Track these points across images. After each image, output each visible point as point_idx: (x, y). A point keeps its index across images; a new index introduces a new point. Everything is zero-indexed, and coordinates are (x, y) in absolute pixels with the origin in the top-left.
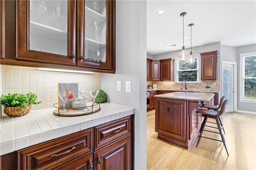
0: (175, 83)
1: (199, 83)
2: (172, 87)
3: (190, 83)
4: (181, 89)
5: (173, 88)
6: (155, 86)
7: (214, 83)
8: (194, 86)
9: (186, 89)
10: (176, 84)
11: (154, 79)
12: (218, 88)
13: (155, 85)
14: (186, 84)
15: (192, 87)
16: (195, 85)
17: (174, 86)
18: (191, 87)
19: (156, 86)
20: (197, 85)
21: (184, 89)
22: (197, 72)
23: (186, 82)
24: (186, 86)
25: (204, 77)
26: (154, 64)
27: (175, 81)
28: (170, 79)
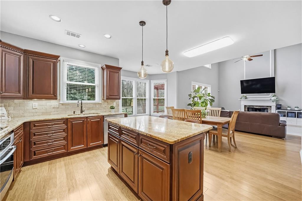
0: (61, 102)
2: (53, 110)
3: (87, 104)
4: (73, 114)
5: (57, 113)
7: (114, 103)
9: (82, 112)
10: (62, 104)
12: (117, 108)
14: (82, 105)
15: (90, 108)
16: (94, 106)
18: (89, 109)
19: (6, 113)
21: (78, 112)
22: (96, 88)
23: (82, 102)
24: (82, 107)
25: (110, 95)
26: (6, 54)
27: (60, 100)
28: (55, 95)
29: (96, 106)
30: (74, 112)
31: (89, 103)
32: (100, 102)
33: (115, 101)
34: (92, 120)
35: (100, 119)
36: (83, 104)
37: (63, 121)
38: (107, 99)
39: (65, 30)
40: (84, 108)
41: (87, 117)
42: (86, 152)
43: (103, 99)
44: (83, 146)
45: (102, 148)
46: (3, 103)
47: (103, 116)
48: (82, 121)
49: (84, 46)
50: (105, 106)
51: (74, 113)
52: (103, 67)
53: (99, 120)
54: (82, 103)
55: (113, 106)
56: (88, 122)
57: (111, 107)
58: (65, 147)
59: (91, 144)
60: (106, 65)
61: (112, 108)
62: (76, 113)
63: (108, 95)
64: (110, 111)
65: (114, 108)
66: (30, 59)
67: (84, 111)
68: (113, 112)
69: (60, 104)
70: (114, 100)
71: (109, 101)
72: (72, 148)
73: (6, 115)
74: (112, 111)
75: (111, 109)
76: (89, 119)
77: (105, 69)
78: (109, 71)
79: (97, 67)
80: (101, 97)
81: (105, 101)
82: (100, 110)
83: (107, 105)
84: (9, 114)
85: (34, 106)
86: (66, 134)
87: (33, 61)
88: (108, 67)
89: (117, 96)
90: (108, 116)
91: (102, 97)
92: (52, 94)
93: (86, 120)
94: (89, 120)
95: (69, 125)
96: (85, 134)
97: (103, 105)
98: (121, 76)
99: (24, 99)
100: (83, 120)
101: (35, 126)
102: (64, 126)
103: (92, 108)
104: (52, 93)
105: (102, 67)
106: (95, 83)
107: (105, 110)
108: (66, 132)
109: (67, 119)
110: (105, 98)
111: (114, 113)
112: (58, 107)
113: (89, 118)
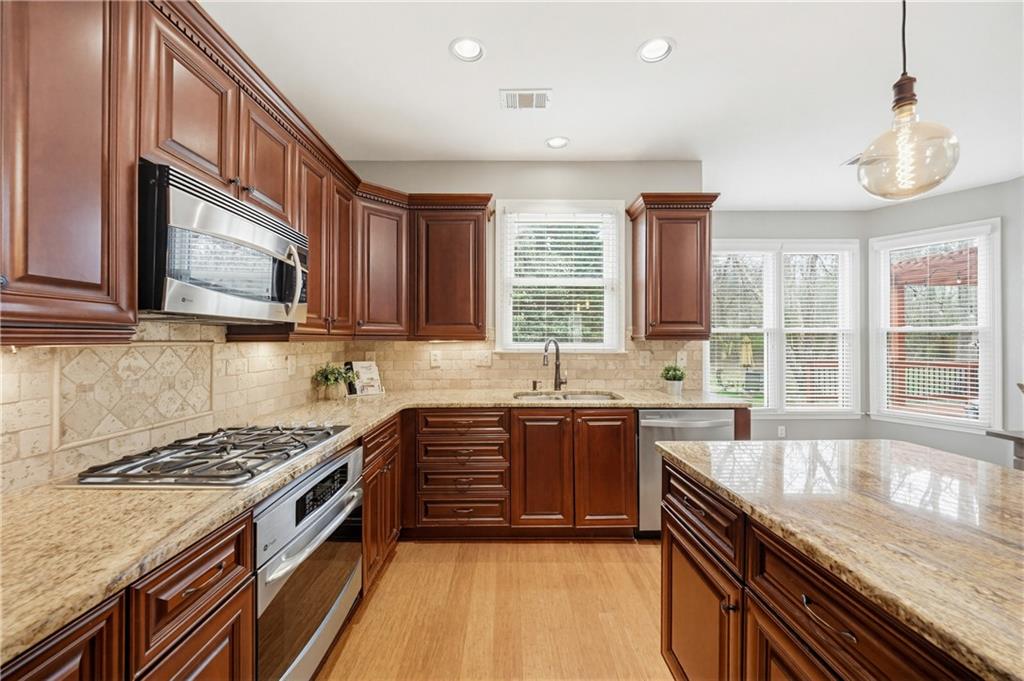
0: (498, 349)
1: (617, 354)
2: (477, 375)
3: (577, 354)
4: (530, 390)
5: (487, 383)
6: (366, 372)
7: (679, 353)
8: (594, 369)
9: (558, 384)
10: (502, 356)
11: (370, 322)
12: (695, 377)
13: (369, 368)
14: (557, 358)
15: (585, 371)
16: (601, 366)
17: (490, 367)
18: (582, 374)
19: (376, 376)
20: (611, 363)
21: (547, 385)
22: (606, 296)
23: (557, 350)
24: (558, 367)
25: (661, 322)
26: (371, 217)
27: (494, 341)
28: (478, 327)
29: (607, 365)
30: (535, 383)
31: (582, 355)
32: (623, 351)
33: (683, 346)
34: (591, 424)
35: (623, 420)
36: (561, 357)
37: (497, 416)
38: (650, 337)
39: (501, 90)
40: (566, 373)
41: (574, 410)
42: (571, 544)
43: (633, 339)
44: (560, 517)
45: (631, 542)
46: (373, 350)
47: (636, 410)
48: (556, 423)
49: (563, 142)
50: (643, 368)
51: (535, 388)
52: (632, 210)
53: (619, 423)
54: (560, 351)
55: (675, 370)
56: (578, 431)
57: (668, 370)
58: (505, 508)
59: (588, 517)
60: (646, 197)
61: (673, 375)
62: (541, 388)
63: (656, 320)
64: (663, 390)
65: (680, 379)
66: (421, 219)
67: (566, 383)
68: (675, 396)
69: (496, 353)
70: (680, 342)
71: (657, 345)
72: (523, 517)
73: (377, 383)
74: (669, 389)
75: (669, 382)
76: (580, 416)
77: (642, 212)
78: (659, 219)
79: (611, 214)
80: (626, 330)
81: (640, 347)
82: (622, 381)
83: (648, 363)
84: (383, 380)
85: (433, 358)
86: (507, 464)
87: (428, 226)
88: (653, 201)
89: (695, 323)
90: (658, 414)
91: (631, 327)
92: (470, 324)
93: (568, 419)
94: (579, 420)
95: (517, 430)
96: (567, 472)
97: (633, 362)
98: (713, 240)
99: (408, 340)
100: (560, 421)
101: (427, 424)
102: (500, 432)
103: (594, 373)
104: (472, 321)
105: (628, 212)
106: (605, 275)
107: (642, 381)
108: (508, 457)
109: (510, 409)
110: (642, 334)
111: (682, 402)
112: (490, 364)
113: (579, 412)
